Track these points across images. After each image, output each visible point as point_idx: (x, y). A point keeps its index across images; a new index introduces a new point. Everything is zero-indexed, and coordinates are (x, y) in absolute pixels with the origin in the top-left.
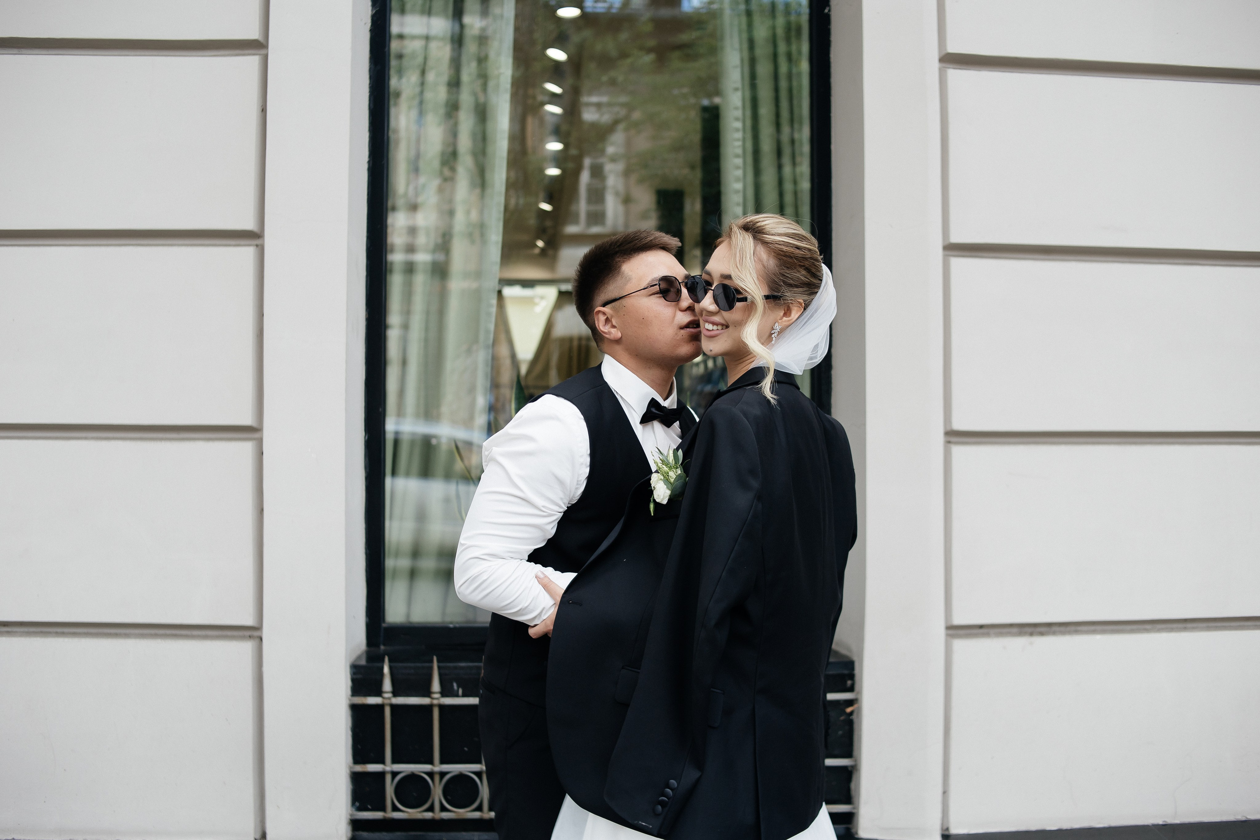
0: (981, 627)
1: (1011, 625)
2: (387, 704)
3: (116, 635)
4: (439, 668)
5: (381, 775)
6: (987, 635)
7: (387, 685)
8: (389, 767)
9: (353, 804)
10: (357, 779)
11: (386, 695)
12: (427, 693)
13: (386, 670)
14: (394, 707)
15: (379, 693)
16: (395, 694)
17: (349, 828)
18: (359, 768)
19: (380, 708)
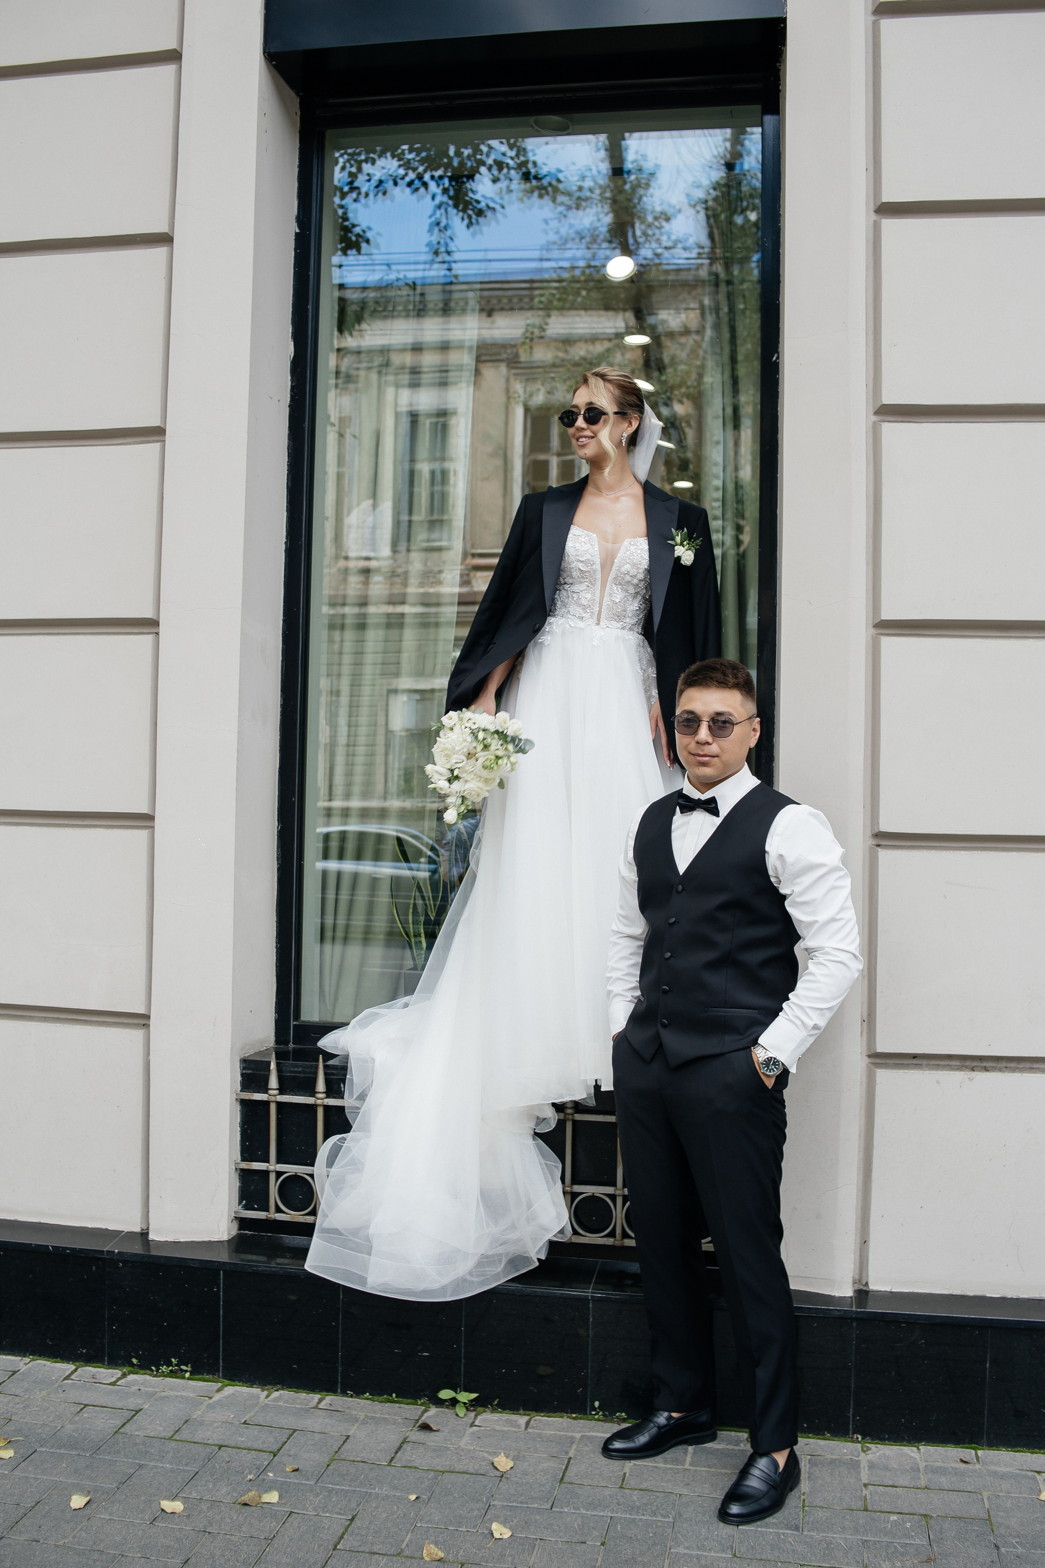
0: (915, 1056)
1: (950, 1057)
2: (273, 1102)
3: (22, 1018)
4: (326, 1067)
5: (266, 1173)
6: (918, 1066)
7: (273, 1082)
8: (273, 1166)
9: (240, 1203)
10: (245, 1176)
11: (271, 1092)
12: (313, 1093)
13: (273, 1066)
14: (280, 1105)
15: (265, 1089)
16: (282, 1090)
17: (235, 1226)
18: (245, 1165)
19: (266, 1104)
